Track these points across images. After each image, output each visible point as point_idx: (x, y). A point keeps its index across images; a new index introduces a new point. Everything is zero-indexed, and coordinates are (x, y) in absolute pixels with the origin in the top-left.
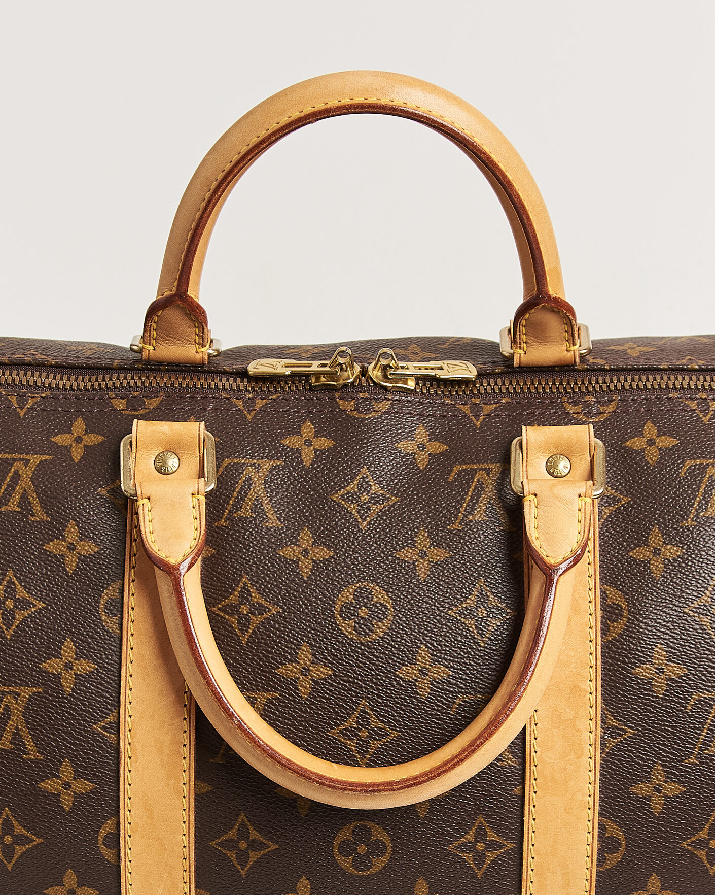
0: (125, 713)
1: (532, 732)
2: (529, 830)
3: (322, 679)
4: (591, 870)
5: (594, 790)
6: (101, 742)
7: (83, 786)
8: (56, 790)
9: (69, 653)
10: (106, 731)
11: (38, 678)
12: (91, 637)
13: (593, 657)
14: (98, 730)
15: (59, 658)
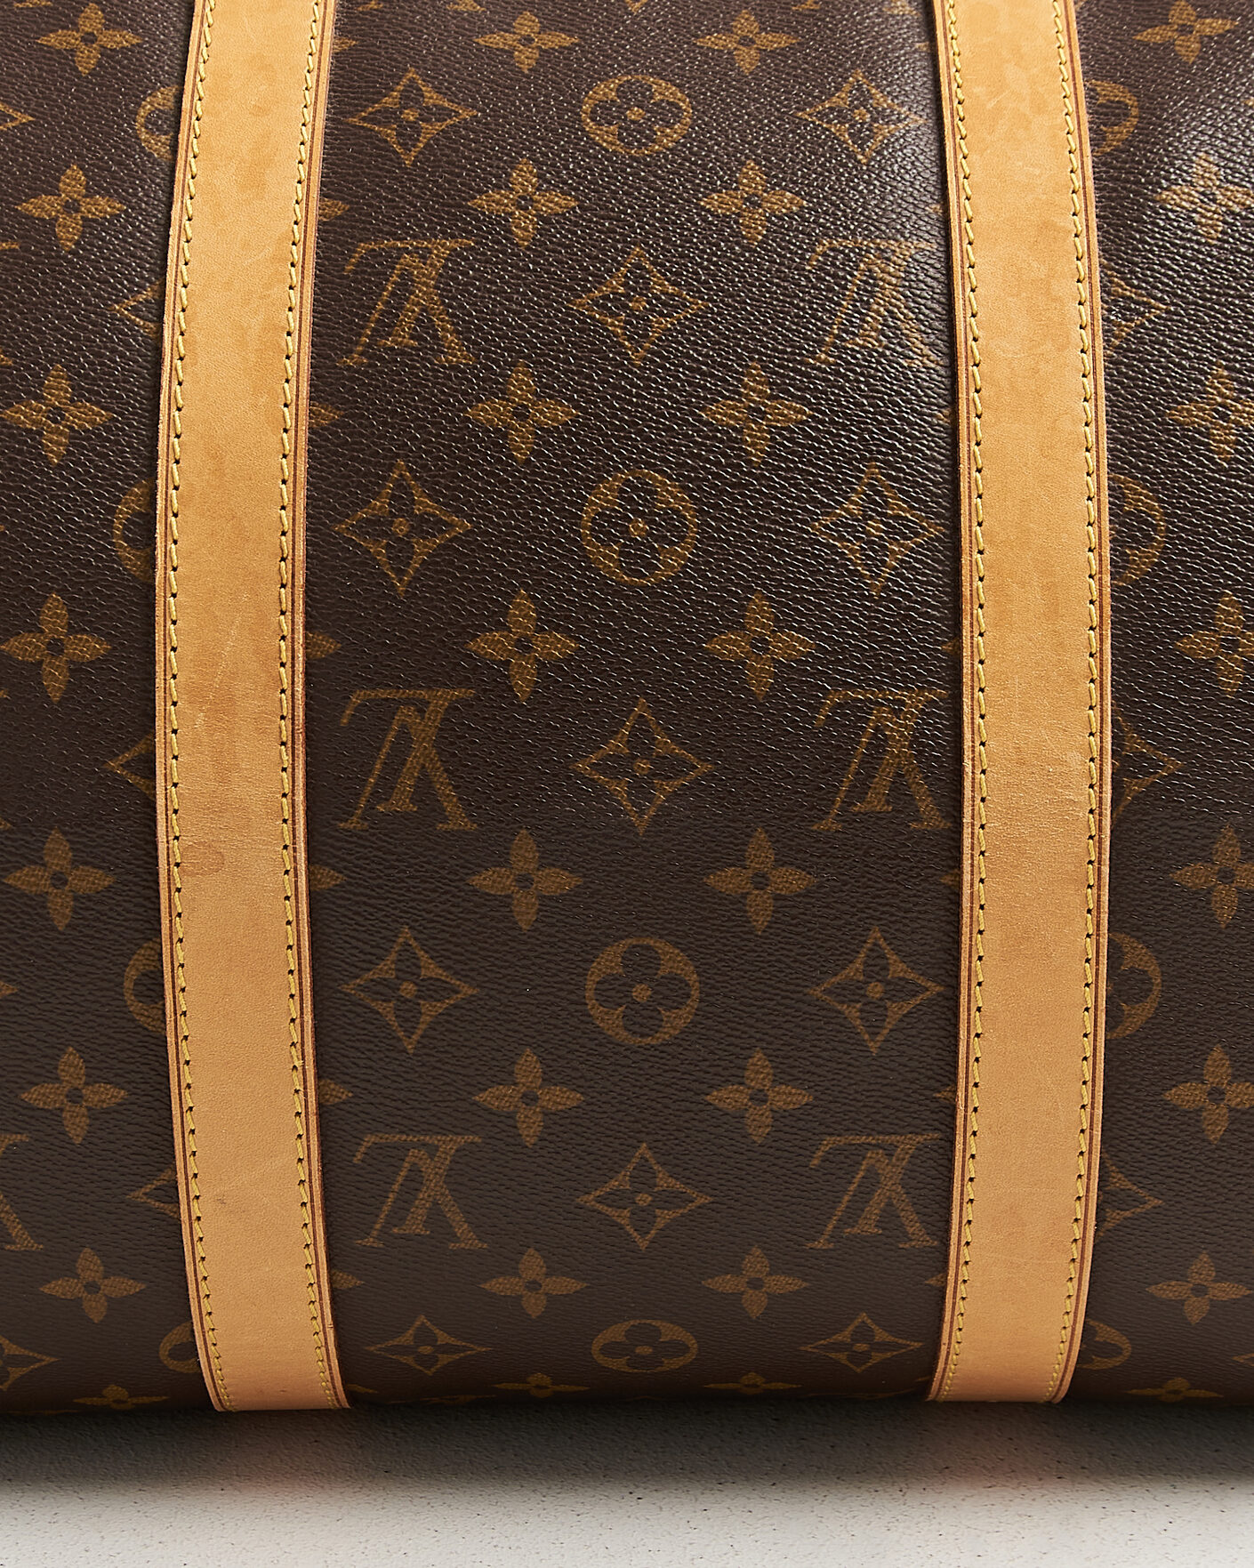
0: (176, 280)
1: (967, 303)
2: (970, 492)
3: (557, 214)
4: (1100, 579)
5: (1096, 413)
6: (126, 335)
7: (87, 416)
8: (34, 422)
9: (74, 186)
10: (137, 316)
11: (13, 226)
12: (119, 164)
13: (1077, 176)
14: (122, 314)
15: (55, 194)
